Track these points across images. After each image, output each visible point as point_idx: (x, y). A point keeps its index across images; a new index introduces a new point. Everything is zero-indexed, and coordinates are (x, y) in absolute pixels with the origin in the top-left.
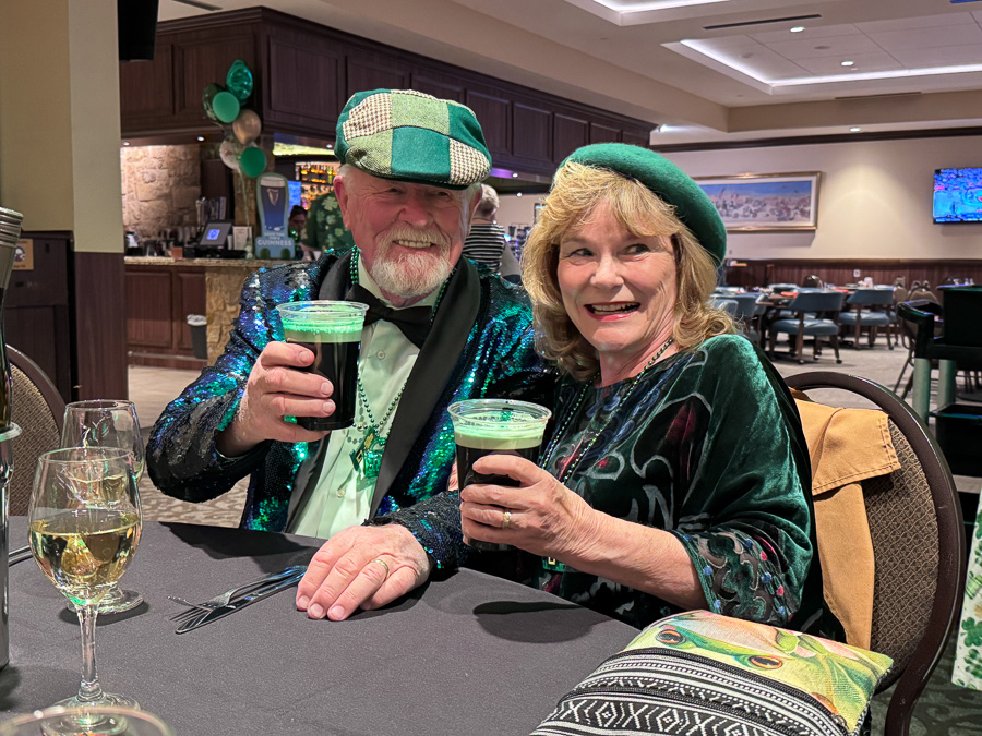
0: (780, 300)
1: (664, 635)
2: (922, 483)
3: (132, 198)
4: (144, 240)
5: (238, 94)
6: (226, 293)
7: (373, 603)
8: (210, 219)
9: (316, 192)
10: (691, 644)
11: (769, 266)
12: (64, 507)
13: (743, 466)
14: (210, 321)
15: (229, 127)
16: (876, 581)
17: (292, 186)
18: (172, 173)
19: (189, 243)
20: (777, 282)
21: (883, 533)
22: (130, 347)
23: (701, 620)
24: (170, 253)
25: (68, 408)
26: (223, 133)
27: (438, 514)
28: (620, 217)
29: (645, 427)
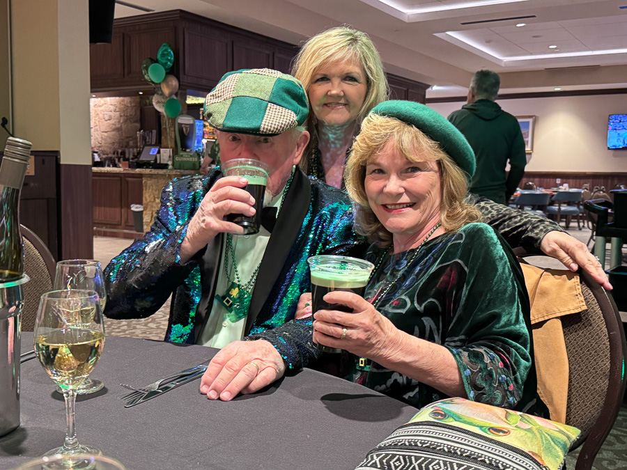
1: (434, 413)
2: (600, 317)
3: (97, 130)
4: (104, 156)
5: (164, 65)
6: (156, 190)
7: (249, 390)
8: (146, 144)
10: (451, 419)
12: (57, 327)
13: (488, 307)
14: (145, 209)
15: (158, 86)
16: (569, 379)
17: (198, 123)
18: (122, 114)
19: (132, 159)
21: (574, 349)
22: (95, 224)
23: (458, 404)
24: (121, 165)
25: (59, 265)
26: (154, 90)
27: (290, 334)
28: (401, 151)
29: (424, 281)
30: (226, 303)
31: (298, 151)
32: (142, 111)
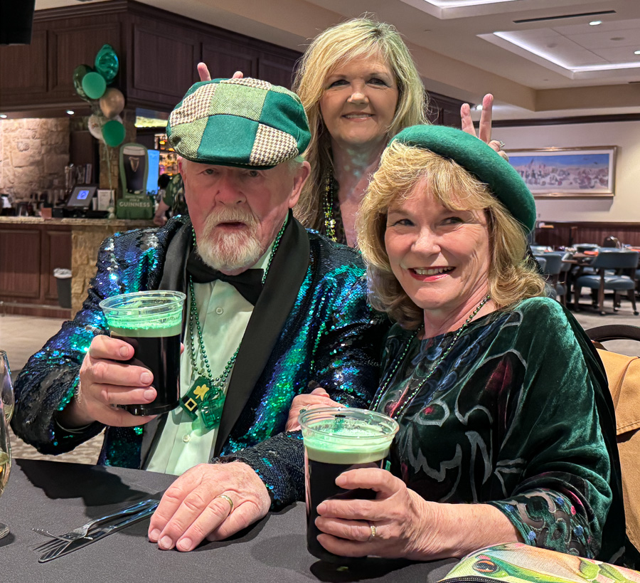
0: (583, 258)
1: (480, 565)
3: (8, 164)
4: (17, 201)
5: (105, 75)
7: (219, 535)
8: (78, 184)
9: (173, 160)
10: (504, 573)
11: (573, 228)
14: (74, 275)
15: (95, 103)
17: (152, 154)
18: (44, 142)
19: (57, 204)
20: (580, 243)
23: (514, 550)
24: (40, 213)
26: (89, 108)
27: (278, 453)
28: (436, 195)
29: (467, 379)
30: (188, 407)
31: (294, 189)
32: (72, 137)
